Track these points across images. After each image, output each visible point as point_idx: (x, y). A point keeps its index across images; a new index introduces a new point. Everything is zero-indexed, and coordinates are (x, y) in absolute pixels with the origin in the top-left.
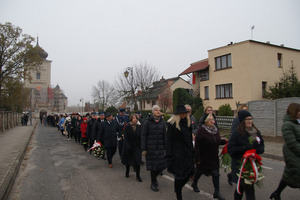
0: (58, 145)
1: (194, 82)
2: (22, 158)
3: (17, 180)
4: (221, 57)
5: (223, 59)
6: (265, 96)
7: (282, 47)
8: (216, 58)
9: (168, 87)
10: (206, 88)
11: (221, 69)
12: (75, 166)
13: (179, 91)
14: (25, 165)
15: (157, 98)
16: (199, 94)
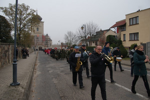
1: (118, 32)
4: (132, 18)
8: (130, 19)
9: (104, 34)
10: (124, 35)
11: (133, 25)
12: (59, 73)
13: (110, 37)
14: (35, 72)
15: (98, 40)
16: (120, 38)
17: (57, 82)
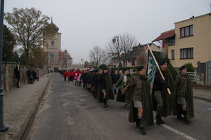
0: (66, 91)
1: (163, 47)
2: (41, 99)
3: (37, 115)
4: (184, 28)
5: (186, 29)
8: (181, 29)
9: (144, 50)
10: (173, 51)
11: (185, 37)
12: (78, 106)
14: (42, 105)
15: (136, 58)
16: (167, 56)
17: (72, 123)
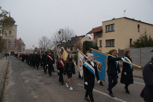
0: (24, 70)
4: (109, 25)
6: (131, 46)
7: (140, 22)
8: (106, 26)
9: (79, 40)
10: (101, 41)
11: (109, 32)
13: (86, 42)
14: (8, 82)
15: (73, 46)
16: (97, 45)
17: (37, 96)
